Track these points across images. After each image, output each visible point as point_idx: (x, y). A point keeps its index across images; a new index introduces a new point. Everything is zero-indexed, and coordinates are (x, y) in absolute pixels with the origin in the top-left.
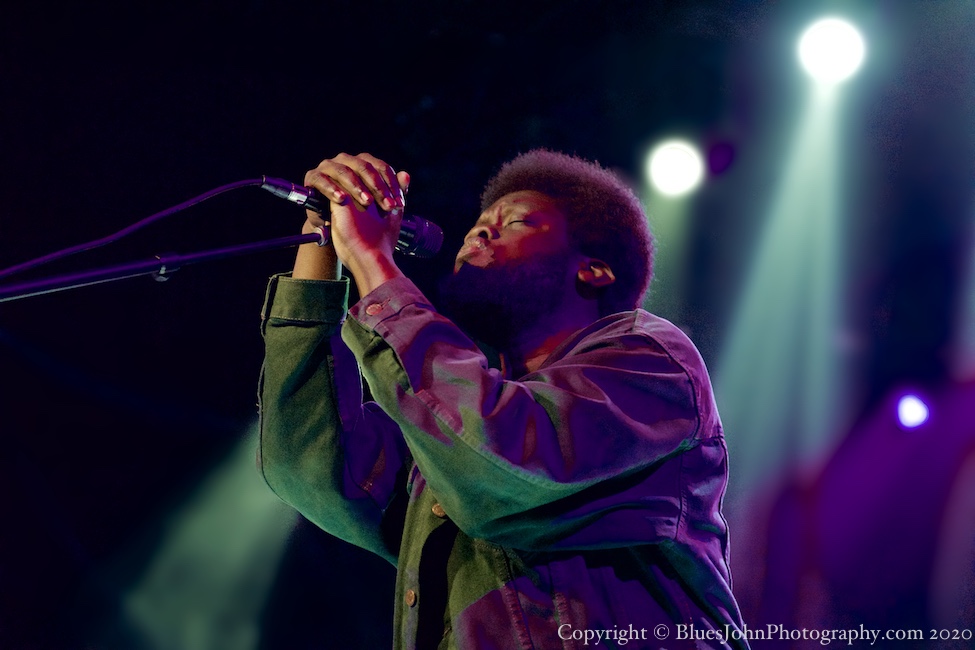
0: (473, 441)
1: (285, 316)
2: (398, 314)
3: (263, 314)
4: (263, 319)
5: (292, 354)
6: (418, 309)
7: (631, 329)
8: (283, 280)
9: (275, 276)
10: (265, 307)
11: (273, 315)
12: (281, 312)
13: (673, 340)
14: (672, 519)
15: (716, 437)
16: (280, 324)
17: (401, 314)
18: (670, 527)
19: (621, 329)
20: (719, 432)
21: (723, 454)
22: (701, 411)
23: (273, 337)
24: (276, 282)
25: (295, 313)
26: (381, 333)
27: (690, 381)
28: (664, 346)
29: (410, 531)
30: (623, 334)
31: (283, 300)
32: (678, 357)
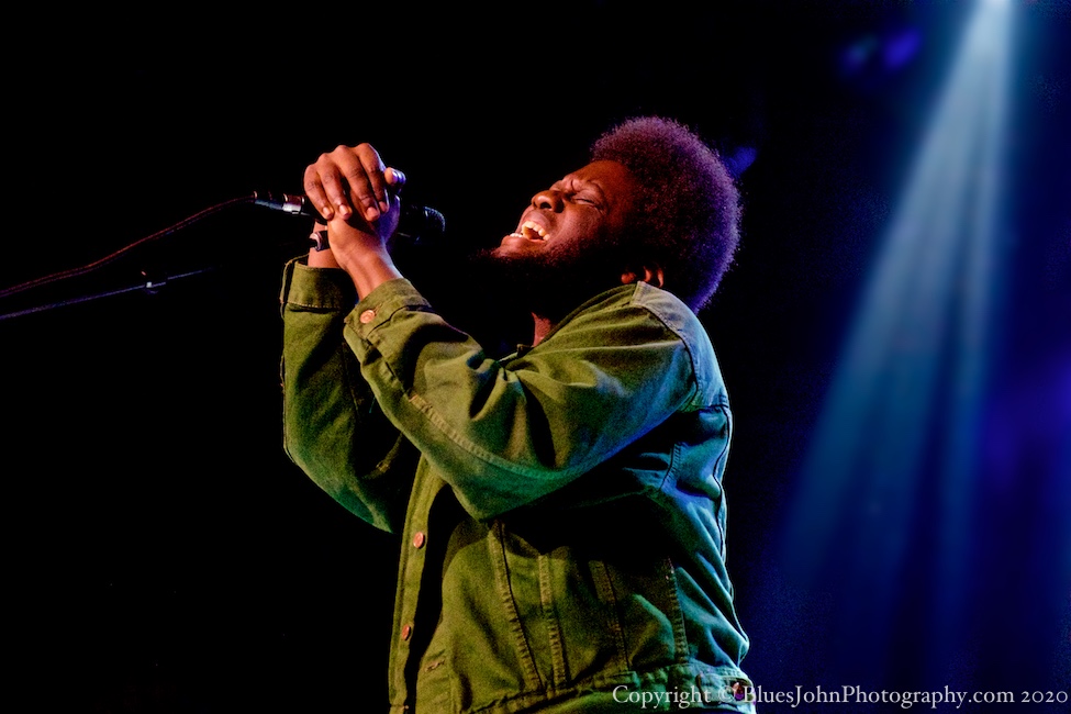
0: (464, 442)
1: (300, 303)
2: (389, 320)
3: (281, 298)
4: (282, 303)
5: (307, 340)
6: (409, 313)
7: (628, 303)
8: (298, 267)
9: (291, 261)
10: (283, 291)
11: (290, 300)
12: (296, 299)
13: (669, 311)
15: (716, 405)
16: (297, 309)
17: (392, 321)
18: (655, 479)
19: (619, 303)
20: (721, 401)
21: (725, 420)
22: (700, 378)
23: (291, 321)
24: (291, 268)
25: (310, 300)
26: (373, 341)
27: (686, 349)
28: (660, 317)
30: (620, 308)
31: (299, 285)
32: (674, 326)
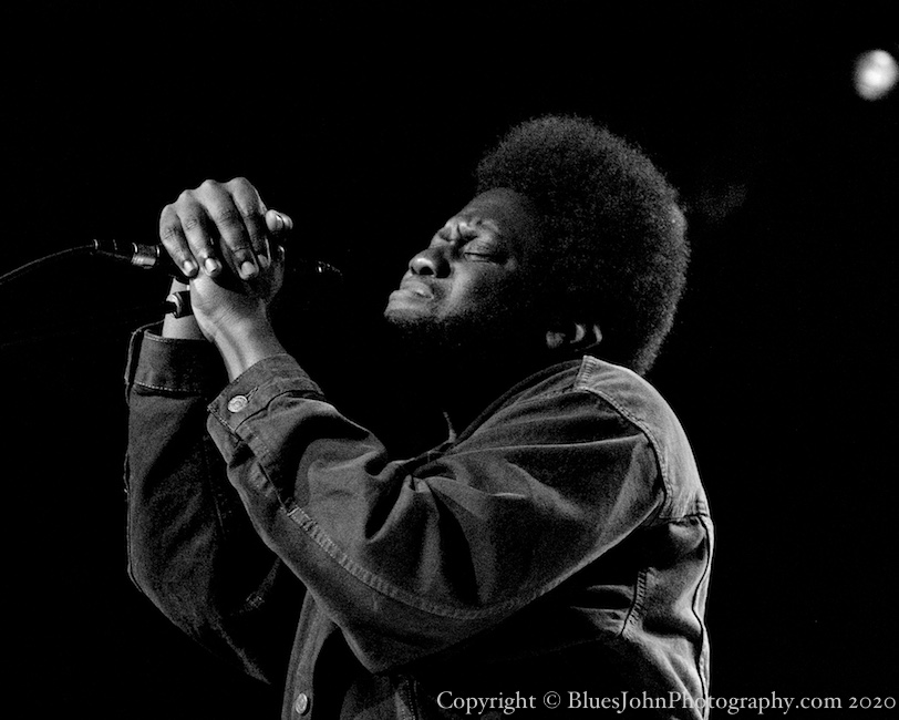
0: (358, 570)
1: (149, 384)
2: (266, 408)
3: (126, 378)
4: (127, 384)
6: (292, 400)
7: (572, 386)
8: (149, 337)
9: (139, 330)
10: (128, 369)
11: (138, 381)
12: (144, 379)
13: (625, 394)
14: (619, 612)
15: (692, 515)
16: (145, 392)
17: (269, 409)
18: (615, 621)
19: (559, 386)
20: (697, 508)
21: (703, 534)
23: (138, 406)
24: (140, 337)
25: (161, 380)
26: (244, 436)
27: (650, 445)
28: (614, 403)
29: (306, 625)
30: (561, 394)
32: (632, 415)
